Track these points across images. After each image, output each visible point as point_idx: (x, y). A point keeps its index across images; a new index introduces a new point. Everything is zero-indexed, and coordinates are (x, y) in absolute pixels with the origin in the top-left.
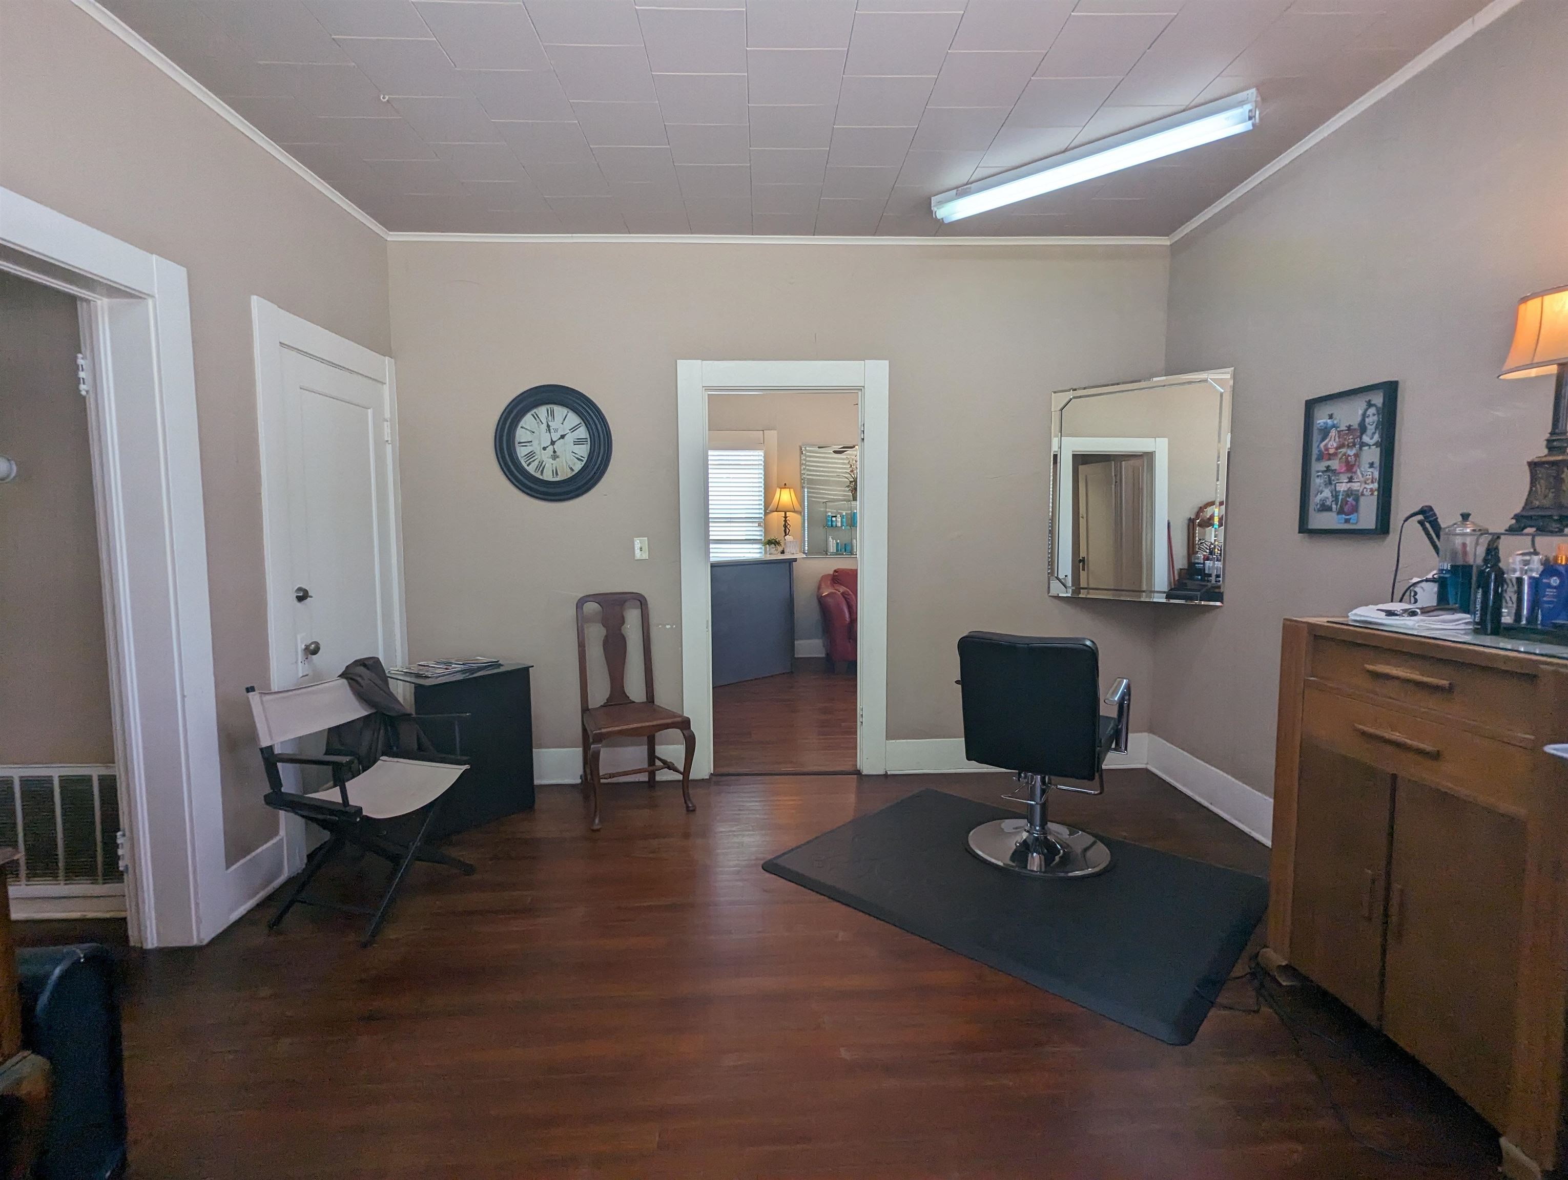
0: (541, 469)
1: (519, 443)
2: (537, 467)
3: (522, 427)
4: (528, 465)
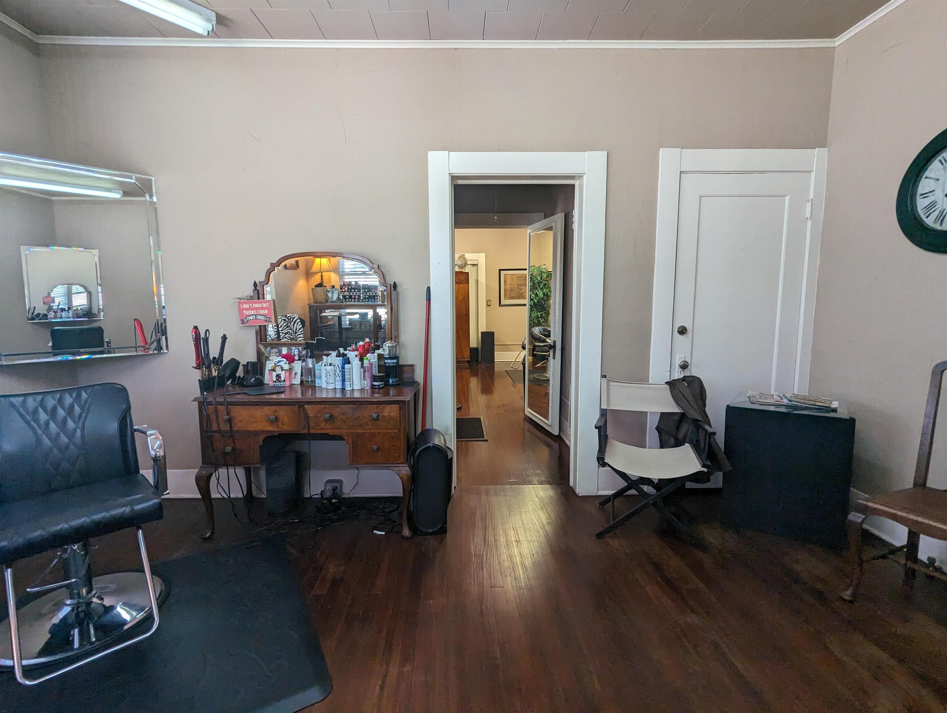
0: (941, 219)
1: (921, 195)
2: (937, 217)
3: (926, 178)
4: (927, 217)
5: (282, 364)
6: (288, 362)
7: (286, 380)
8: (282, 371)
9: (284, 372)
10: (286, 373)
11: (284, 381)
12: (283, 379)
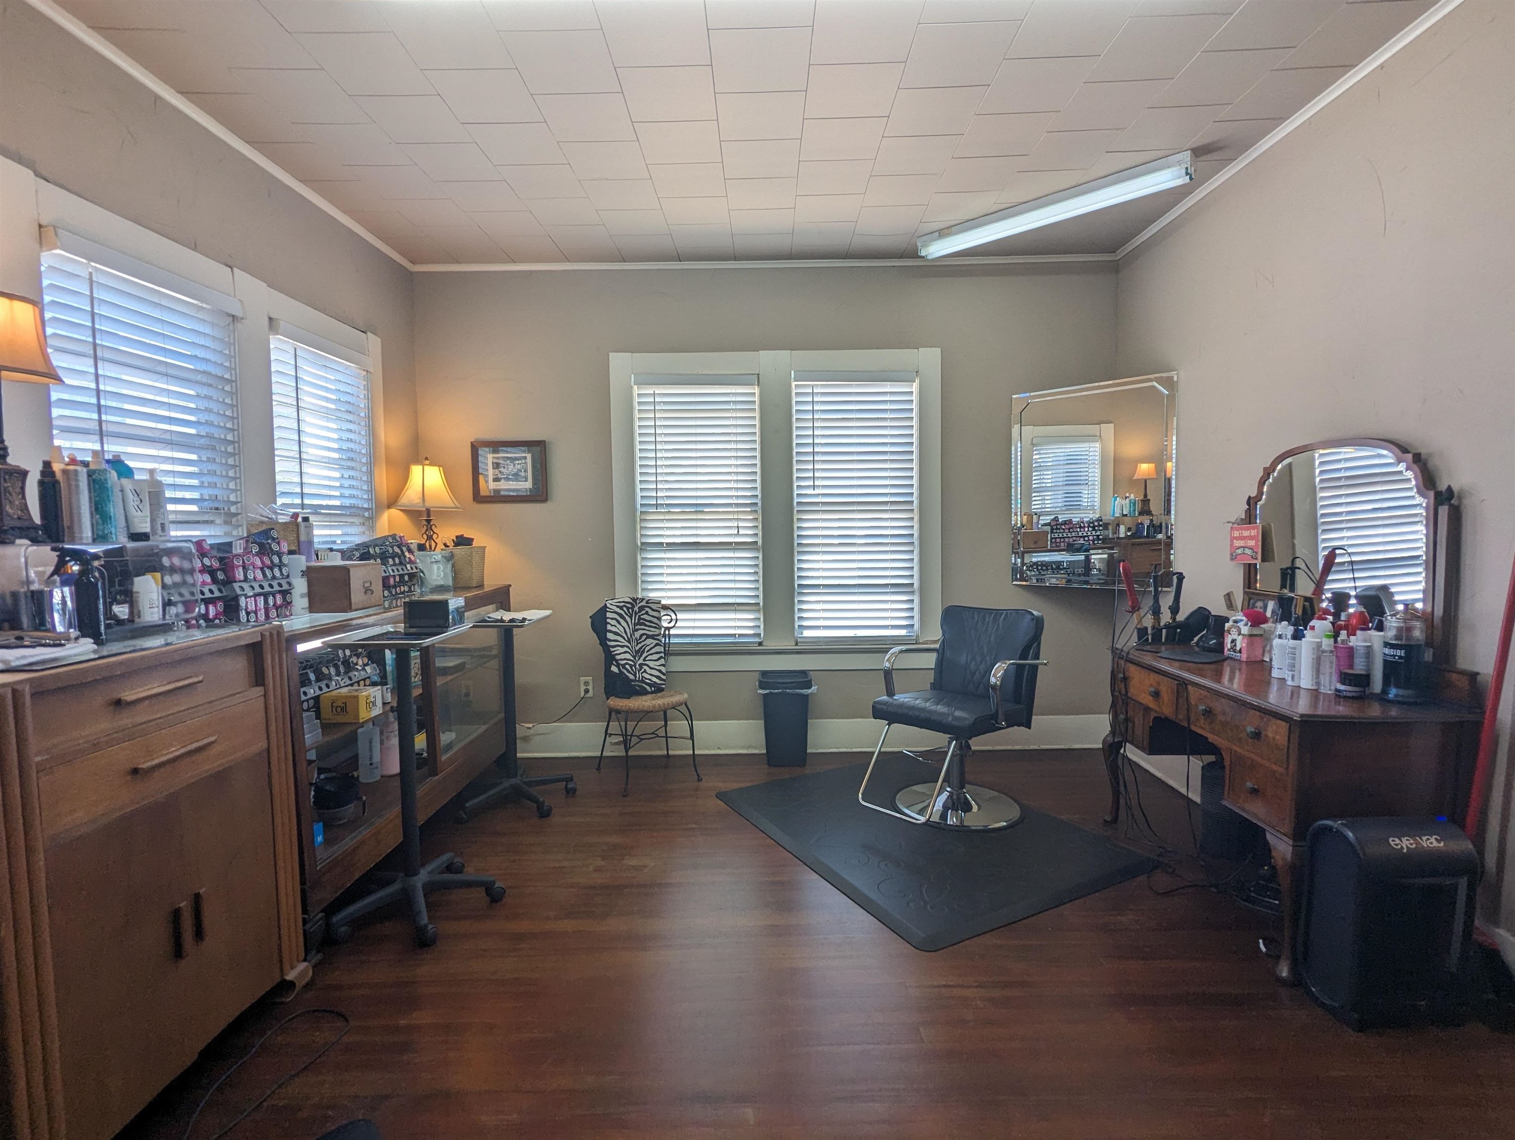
5: (1241, 625)
6: (1250, 624)
7: (1243, 651)
8: (1238, 635)
9: (1240, 637)
10: (1243, 639)
11: (1240, 651)
12: (1238, 648)
